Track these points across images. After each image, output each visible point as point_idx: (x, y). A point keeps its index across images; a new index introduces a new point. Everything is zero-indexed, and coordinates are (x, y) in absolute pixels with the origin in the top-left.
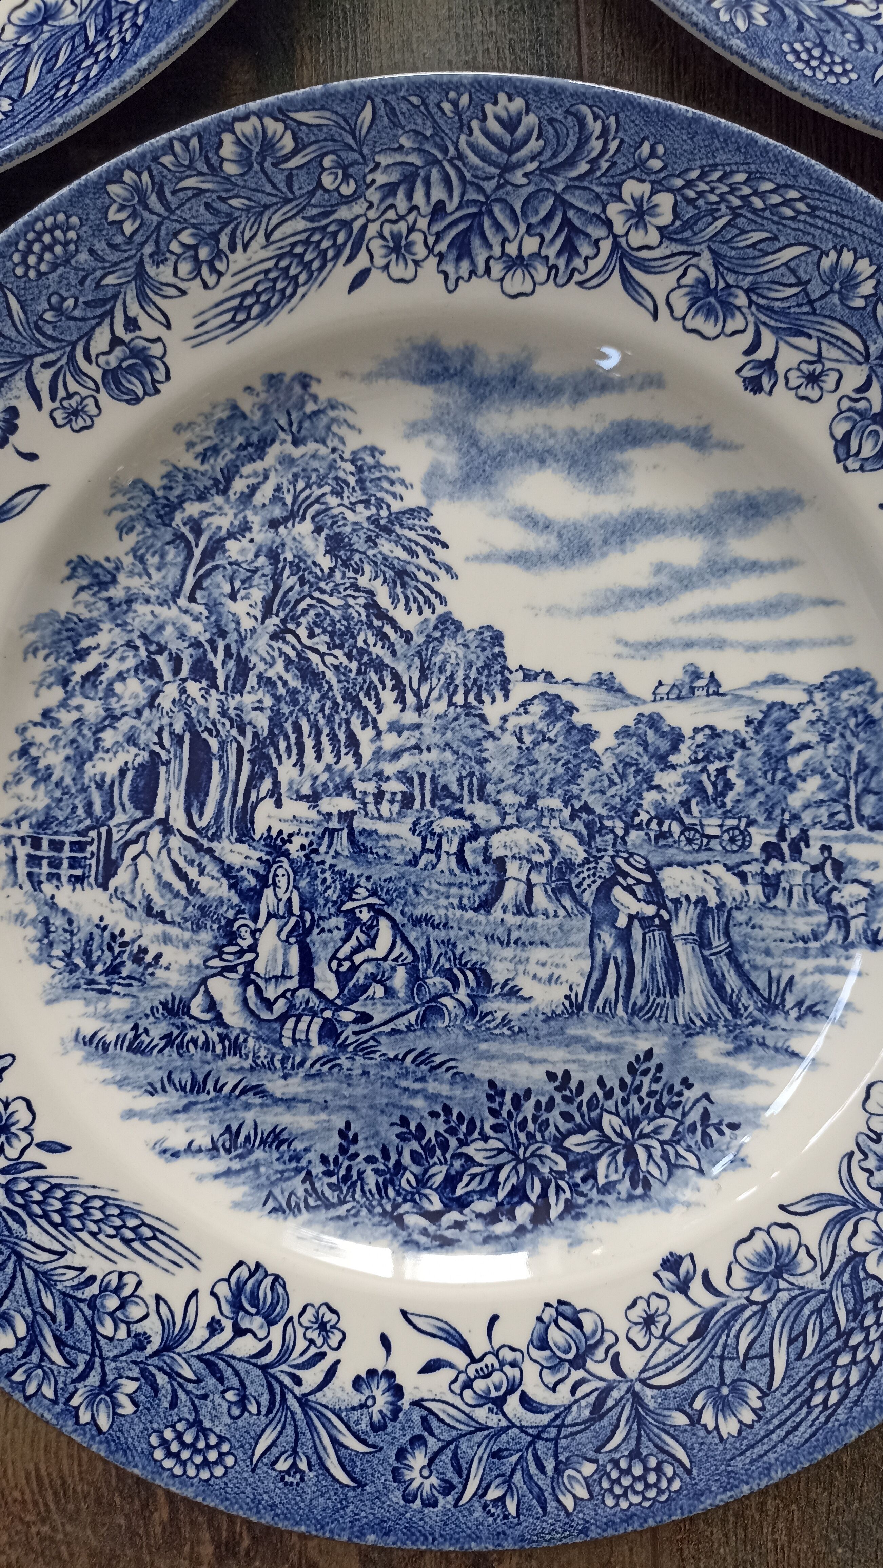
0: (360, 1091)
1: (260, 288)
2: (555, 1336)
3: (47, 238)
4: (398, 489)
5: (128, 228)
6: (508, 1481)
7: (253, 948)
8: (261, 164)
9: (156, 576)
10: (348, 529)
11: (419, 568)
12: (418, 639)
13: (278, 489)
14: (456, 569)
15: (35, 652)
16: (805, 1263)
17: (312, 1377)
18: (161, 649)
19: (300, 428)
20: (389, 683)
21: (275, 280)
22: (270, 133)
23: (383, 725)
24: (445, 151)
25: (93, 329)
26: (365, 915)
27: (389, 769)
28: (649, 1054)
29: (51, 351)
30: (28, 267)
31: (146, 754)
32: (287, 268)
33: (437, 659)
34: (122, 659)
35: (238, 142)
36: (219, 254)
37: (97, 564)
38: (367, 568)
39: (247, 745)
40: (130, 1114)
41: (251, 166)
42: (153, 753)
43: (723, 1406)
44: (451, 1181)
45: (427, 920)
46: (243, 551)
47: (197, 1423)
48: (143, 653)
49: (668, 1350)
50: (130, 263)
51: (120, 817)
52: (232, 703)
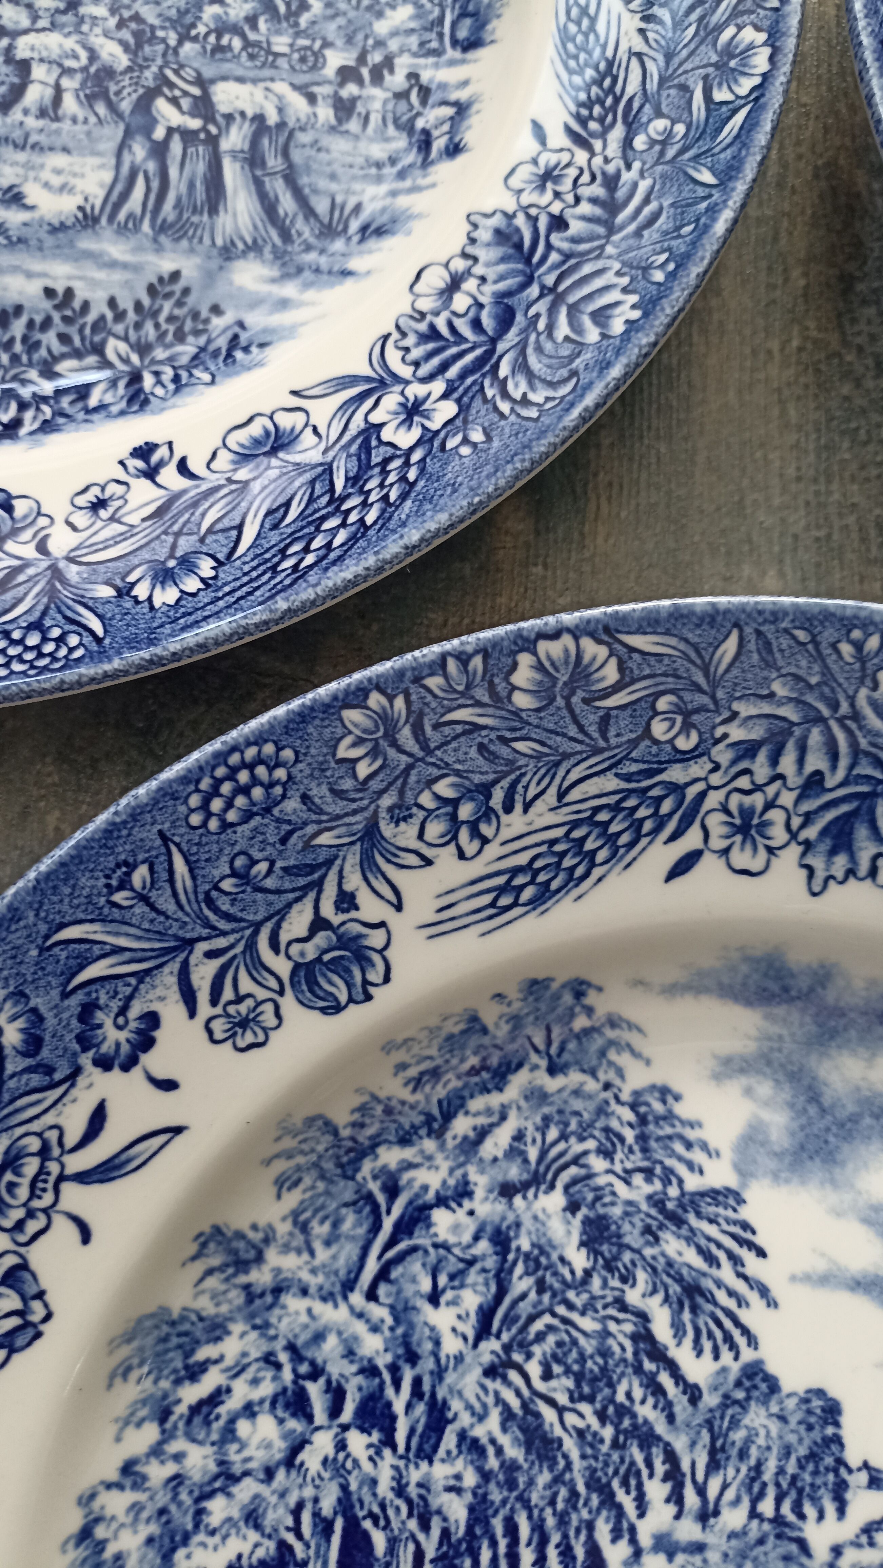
1: (538, 864)
3: (243, 777)
4: (697, 1156)
5: (363, 770)
8: (567, 699)
9: (322, 1254)
10: (616, 1211)
11: (719, 1284)
12: (710, 1400)
13: (519, 1136)
14: (776, 1291)
15: (125, 1375)
18: (316, 1373)
19: (562, 1049)
20: (660, 1468)
21: (562, 855)
22: (586, 659)
23: (645, 1540)
24: (835, 706)
25: (289, 905)
29: (224, 934)
30: (209, 815)
31: (272, 1545)
32: (583, 840)
33: (738, 1436)
34: (255, 1382)
35: (539, 667)
37: (240, 1235)
38: (642, 1276)
39: (430, 1547)
41: (552, 700)
42: (283, 1546)
46: (456, 1228)
48: (287, 1375)
50: (358, 818)
52: (414, 1476)
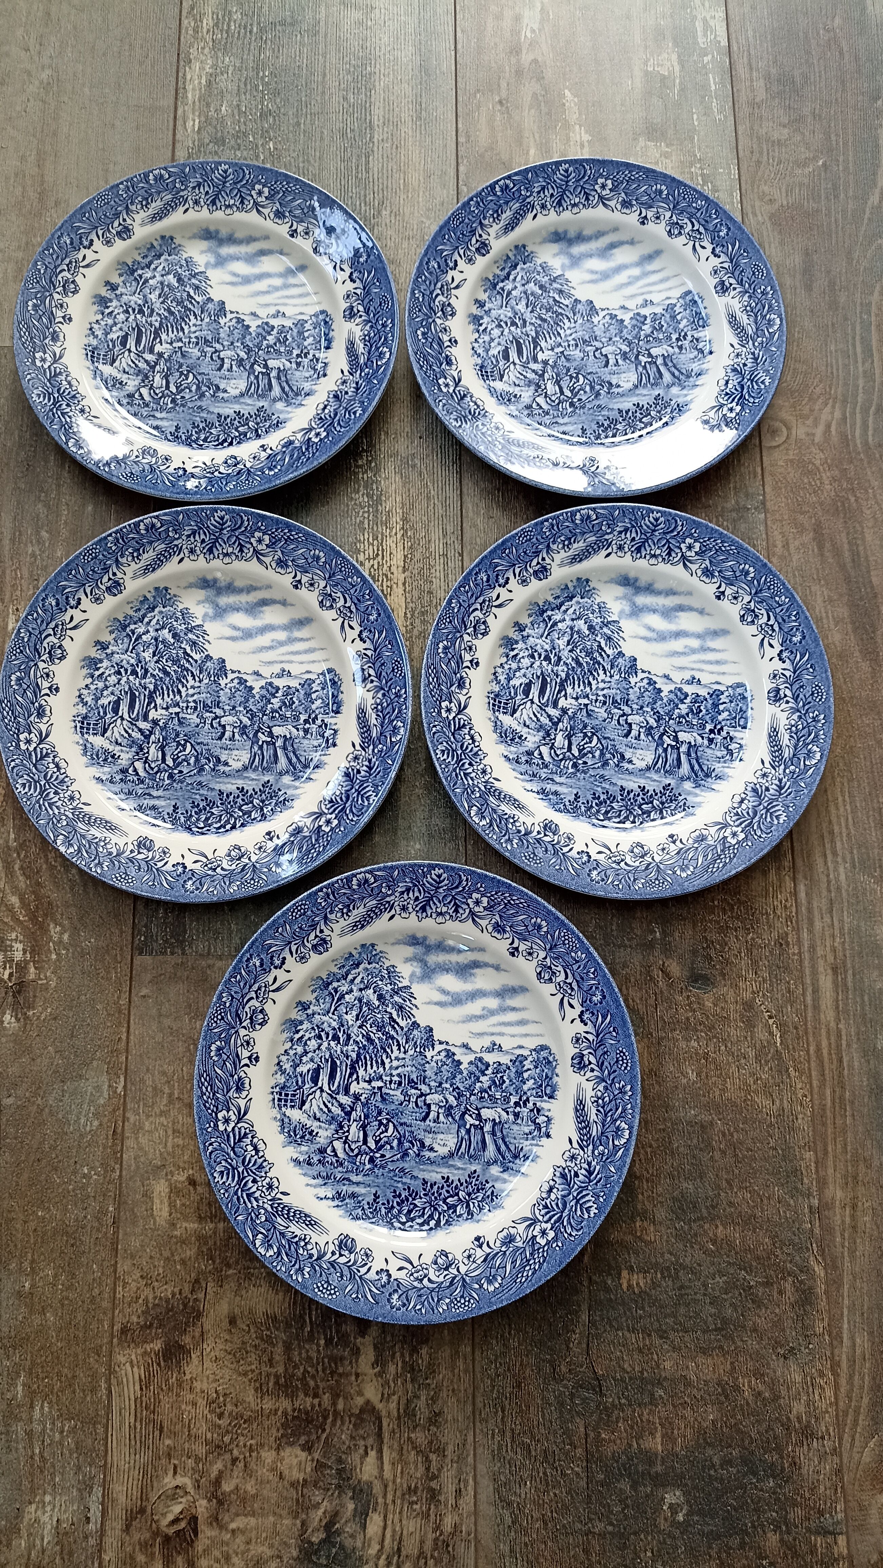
0: (381, 1181)
2: (440, 1261)
6: (423, 1304)
7: (348, 1131)
16: (518, 1239)
17: (363, 1270)
26: (385, 1122)
27: (395, 1072)
28: (475, 1171)
36: (349, 911)
40: (308, 1185)
43: (490, 1282)
44: (409, 1212)
45: (405, 1124)
47: (328, 1282)
49: (475, 1265)
51: (307, 1086)
